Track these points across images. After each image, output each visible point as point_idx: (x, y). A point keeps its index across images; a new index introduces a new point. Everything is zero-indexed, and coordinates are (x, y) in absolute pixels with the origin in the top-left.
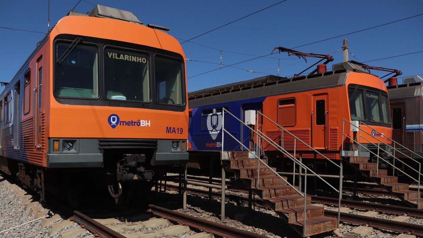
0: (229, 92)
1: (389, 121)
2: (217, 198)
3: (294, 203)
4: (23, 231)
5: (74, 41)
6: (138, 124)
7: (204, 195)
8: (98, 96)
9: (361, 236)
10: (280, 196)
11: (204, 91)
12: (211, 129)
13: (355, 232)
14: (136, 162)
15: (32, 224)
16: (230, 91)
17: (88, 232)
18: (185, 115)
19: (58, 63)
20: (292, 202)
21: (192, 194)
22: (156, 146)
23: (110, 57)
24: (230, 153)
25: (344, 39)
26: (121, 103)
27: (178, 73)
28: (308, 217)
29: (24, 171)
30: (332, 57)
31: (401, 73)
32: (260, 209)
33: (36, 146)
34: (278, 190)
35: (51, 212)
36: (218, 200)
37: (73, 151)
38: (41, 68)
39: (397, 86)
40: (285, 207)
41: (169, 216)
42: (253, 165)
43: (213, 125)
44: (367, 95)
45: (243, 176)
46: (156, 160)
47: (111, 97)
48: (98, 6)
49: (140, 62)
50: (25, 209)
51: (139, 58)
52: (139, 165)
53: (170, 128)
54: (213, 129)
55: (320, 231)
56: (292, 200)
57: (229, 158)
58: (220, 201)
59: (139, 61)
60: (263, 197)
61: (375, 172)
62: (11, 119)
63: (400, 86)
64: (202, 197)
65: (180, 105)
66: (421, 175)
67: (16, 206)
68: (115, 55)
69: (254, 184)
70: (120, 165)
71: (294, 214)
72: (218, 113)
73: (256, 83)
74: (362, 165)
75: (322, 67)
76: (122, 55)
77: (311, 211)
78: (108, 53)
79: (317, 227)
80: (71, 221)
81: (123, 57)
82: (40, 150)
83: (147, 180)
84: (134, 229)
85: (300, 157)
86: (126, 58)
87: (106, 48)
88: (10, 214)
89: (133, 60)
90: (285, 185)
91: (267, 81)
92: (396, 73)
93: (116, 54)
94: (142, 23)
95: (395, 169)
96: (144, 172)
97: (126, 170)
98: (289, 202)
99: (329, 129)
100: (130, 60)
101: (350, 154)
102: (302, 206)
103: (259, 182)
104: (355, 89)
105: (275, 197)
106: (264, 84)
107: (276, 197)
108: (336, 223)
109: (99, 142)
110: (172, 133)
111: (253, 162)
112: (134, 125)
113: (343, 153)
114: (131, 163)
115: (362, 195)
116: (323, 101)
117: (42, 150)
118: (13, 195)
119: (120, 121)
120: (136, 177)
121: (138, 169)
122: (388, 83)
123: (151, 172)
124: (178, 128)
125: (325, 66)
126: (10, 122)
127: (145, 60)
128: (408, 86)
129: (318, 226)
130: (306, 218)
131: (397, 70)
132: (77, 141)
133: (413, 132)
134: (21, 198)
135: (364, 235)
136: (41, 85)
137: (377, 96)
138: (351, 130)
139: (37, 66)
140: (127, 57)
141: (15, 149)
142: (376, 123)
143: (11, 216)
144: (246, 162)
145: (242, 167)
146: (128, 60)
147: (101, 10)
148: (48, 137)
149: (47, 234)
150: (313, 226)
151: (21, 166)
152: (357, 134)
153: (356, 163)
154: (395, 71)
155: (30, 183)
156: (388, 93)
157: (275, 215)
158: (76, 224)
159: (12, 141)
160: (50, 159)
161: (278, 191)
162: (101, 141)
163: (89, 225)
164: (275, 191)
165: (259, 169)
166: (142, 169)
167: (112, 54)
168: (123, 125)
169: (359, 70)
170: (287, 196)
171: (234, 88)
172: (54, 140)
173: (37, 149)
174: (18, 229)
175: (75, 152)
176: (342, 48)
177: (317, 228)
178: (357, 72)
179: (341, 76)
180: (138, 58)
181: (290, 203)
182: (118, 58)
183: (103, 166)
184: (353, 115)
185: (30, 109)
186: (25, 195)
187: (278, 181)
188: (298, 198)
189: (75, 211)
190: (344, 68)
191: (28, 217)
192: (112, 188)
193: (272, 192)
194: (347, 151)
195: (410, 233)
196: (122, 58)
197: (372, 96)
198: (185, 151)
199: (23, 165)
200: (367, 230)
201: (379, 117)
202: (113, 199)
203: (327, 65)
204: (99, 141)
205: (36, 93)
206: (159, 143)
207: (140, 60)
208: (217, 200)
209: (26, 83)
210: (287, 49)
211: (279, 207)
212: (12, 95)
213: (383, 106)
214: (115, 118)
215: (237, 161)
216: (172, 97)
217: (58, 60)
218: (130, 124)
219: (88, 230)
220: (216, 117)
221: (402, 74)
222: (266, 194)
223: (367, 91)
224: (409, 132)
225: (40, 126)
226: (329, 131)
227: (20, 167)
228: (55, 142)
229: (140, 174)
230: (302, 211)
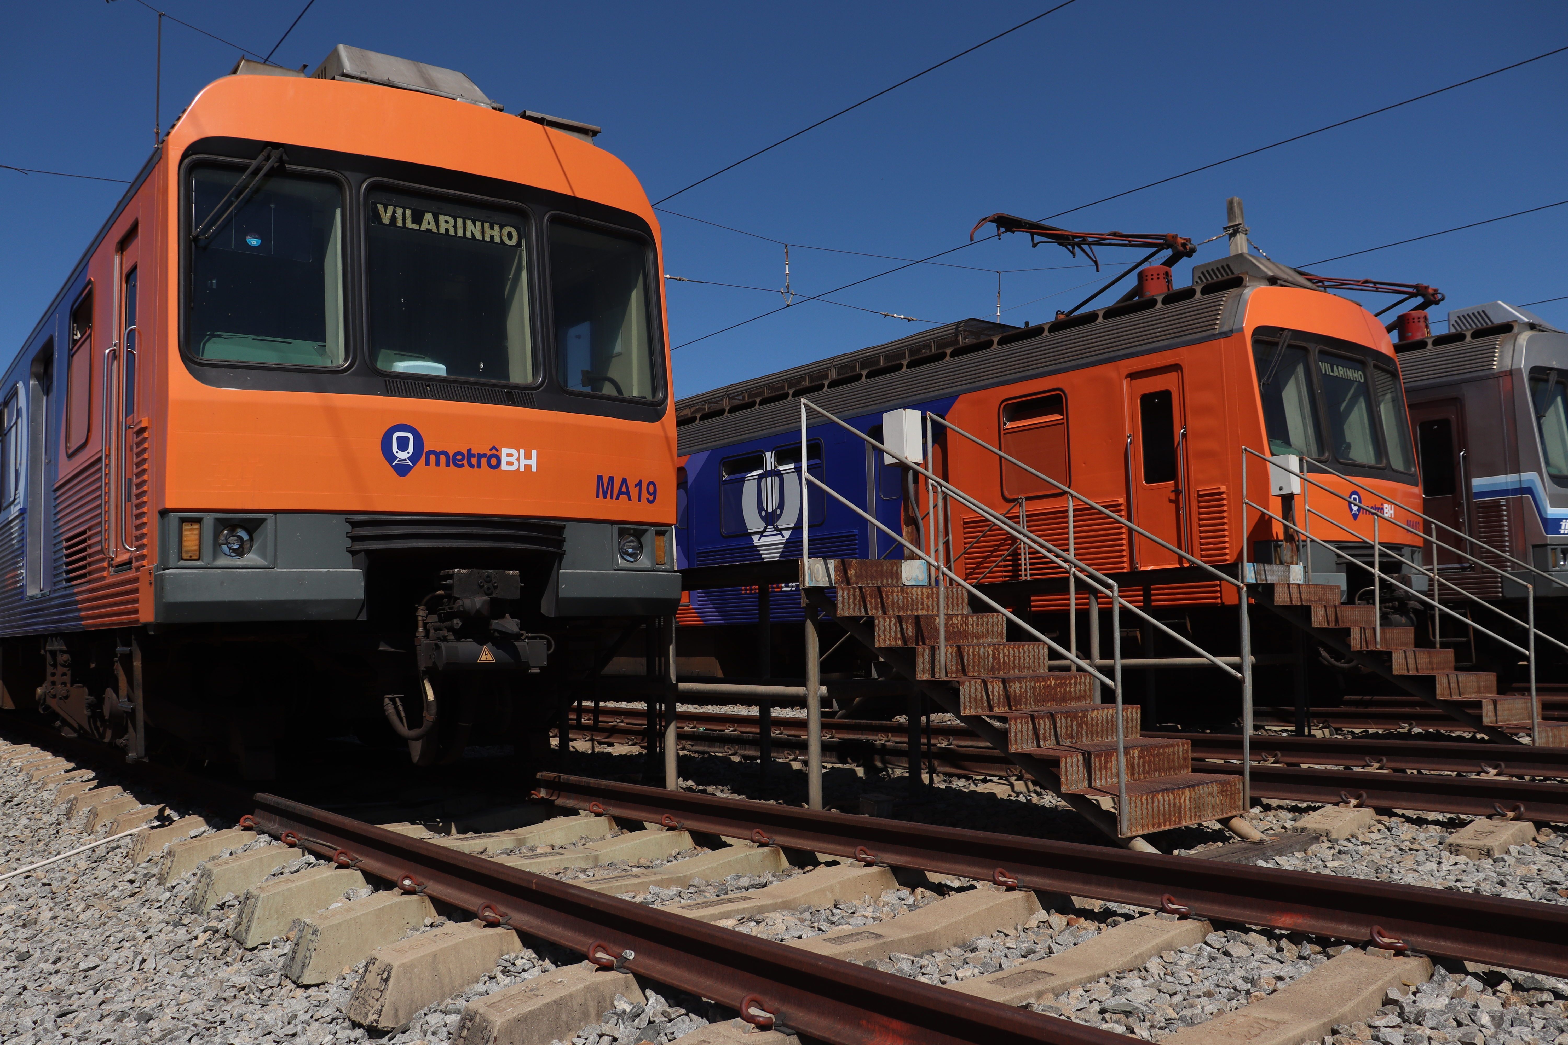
0: (821, 387)
1: (1407, 461)
2: (791, 758)
3: (1079, 725)
4: (63, 879)
5: (254, 163)
6: (494, 462)
7: (742, 752)
8: (346, 360)
9: (1334, 836)
10: (1026, 704)
11: (728, 393)
12: (760, 525)
13: (1308, 826)
14: (487, 598)
15: (95, 856)
16: (823, 386)
17: (312, 859)
18: (662, 434)
19: (196, 239)
20: (1069, 723)
21: (696, 752)
22: (561, 542)
23: (386, 221)
24: (832, 563)
25: (1229, 198)
26: (428, 386)
27: (635, 287)
28: (1133, 774)
29: (65, 670)
30: (1189, 240)
31: (1439, 296)
32: (951, 782)
33: (112, 559)
34: (1017, 685)
35: (168, 812)
36: (792, 763)
37: (252, 558)
38: (134, 268)
39: (1430, 342)
40: (1045, 739)
41: (615, 806)
42: (920, 607)
43: (766, 512)
44: (1325, 367)
45: (885, 641)
46: (560, 595)
47: (391, 366)
48: (341, 48)
49: (497, 240)
50: (68, 815)
51: (492, 228)
52: (498, 608)
53: (611, 479)
54: (765, 528)
55: (1180, 820)
56: (1071, 715)
57: (830, 582)
58: (804, 768)
59: (492, 237)
60: (962, 708)
61: (1369, 633)
62: (16, 489)
63: (1440, 341)
64: (736, 759)
65: (645, 398)
66: (1535, 634)
67: (32, 809)
68: (404, 214)
69: (927, 666)
70: (429, 614)
71: (1081, 758)
72: (781, 468)
73: (918, 350)
74: (1321, 612)
75: (1155, 277)
76: (428, 216)
77: (1141, 751)
78: (380, 207)
79: (1169, 805)
80: (247, 828)
81: (432, 222)
82: (130, 568)
83: (530, 667)
84: (485, 850)
85: (1093, 598)
86: (447, 226)
87: (371, 188)
88: (10, 834)
89: (469, 235)
90: (1042, 671)
91: (957, 342)
92: (1423, 296)
93: (408, 212)
94: (500, 106)
95: (1440, 615)
96: (518, 637)
97: (451, 629)
98: (1061, 722)
99: (1194, 495)
100: (460, 233)
101: (1273, 574)
102: (1110, 738)
103: (945, 654)
104: (1276, 344)
105: (1007, 708)
106: (948, 351)
107: (1010, 709)
108: (1239, 793)
109: (349, 528)
110: (617, 498)
111: (920, 593)
112: (479, 466)
113: (1250, 573)
114: (467, 602)
115: (1326, 731)
116: (1166, 395)
117: (135, 564)
118: (22, 777)
119: (426, 450)
120: (486, 656)
121: (496, 624)
122: (1395, 333)
123: (542, 638)
124: (641, 481)
125: (1167, 274)
126: (15, 499)
127: (515, 234)
128: (1468, 338)
129: (1172, 801)
130: (1125, 778)
131: (1427, 288)
132: (268, 521)
133: (1498, 501)
134: (52, 782)
135: (1347, 835)
136: (132, 330)
137: (1360, 373)
138: (1274, 490)
139: (117, 265)
140: (446, 223)
141: (32, 597)
142: (1362, 466)
143: (13, 839)
144: (893, 592)
145: (880, 612)
146: (452, 232)
147: (350, 59)
148: (160, 508)
149: (153, 881)
150: (1152, 798)
151: (53, 654)
152: (1296, 503)
153: (1296, 602)
154: (1419, 290)
155: (89, 713)
156: (1398, 363)
157: (1009, 796)
158: (265, 838)
159: (21, 568)
160: (168, 587)
161: (1016, 688)
162: (355, 524)
163: (314, 837)
164: (1005, 687)
165: (942, 616)
166: (510, 624)
167: (394, 212)
168: (438, 464)
169: (1290, 279)
170: (1050, 706)
171: (838, 374)
172: (183, 520)
173: (117, 566)
174: (40, 874)
175: (261, 562)
176: (1225, 228)
177: (1167, 807)
178: (1282, 285)
179: (1226, 301)
180: (487, 225)
181: (1064, 724)
182: (416, 227)
183: (363, 617)
184: (1279, 442)
185: (89, 430)
186: (67, 771)
187: (1014, 657)
188: (1093, 710)
189: (260, 796)
190: (1232, 273)
191: (79, 836)
192: (399, 703)
193: (996, 688)
194: (1262, 565)
195: (1511, 815)
196: (429, 227)
197: (1341, 373)
198: (667, 567)
199: (64, 648)
200: (1352, 816)
201: (1371, 449)
202: (404, 741)
203: (1175, 270)
204: (350, 523)
205: (115, 364)
206: (569, 532)
207: (495, 233)
208: (789, 766)
209: (75, 342)
210: (1026, 223)
211: (1025, 740)
212: (22, 400)
213: (1385, 411)
214: (408, 438)
215: (861, 588)
216: (614, 372)
217: (196, 229)
218: (463, 459)
219: (311, 852)
220: (776, 479)
221: (1443, 299)
222: (973, 695)
223: (1321, 352)
224: (1484, 502)
225: (130, 480)
226: (1194, 504)
227: (49, 658)
228: (186, 527)
229: (502, 641)
230: (1109, 752)
